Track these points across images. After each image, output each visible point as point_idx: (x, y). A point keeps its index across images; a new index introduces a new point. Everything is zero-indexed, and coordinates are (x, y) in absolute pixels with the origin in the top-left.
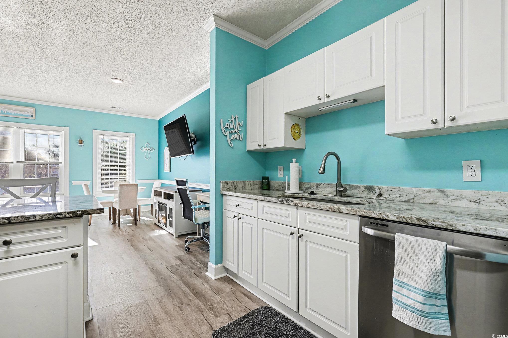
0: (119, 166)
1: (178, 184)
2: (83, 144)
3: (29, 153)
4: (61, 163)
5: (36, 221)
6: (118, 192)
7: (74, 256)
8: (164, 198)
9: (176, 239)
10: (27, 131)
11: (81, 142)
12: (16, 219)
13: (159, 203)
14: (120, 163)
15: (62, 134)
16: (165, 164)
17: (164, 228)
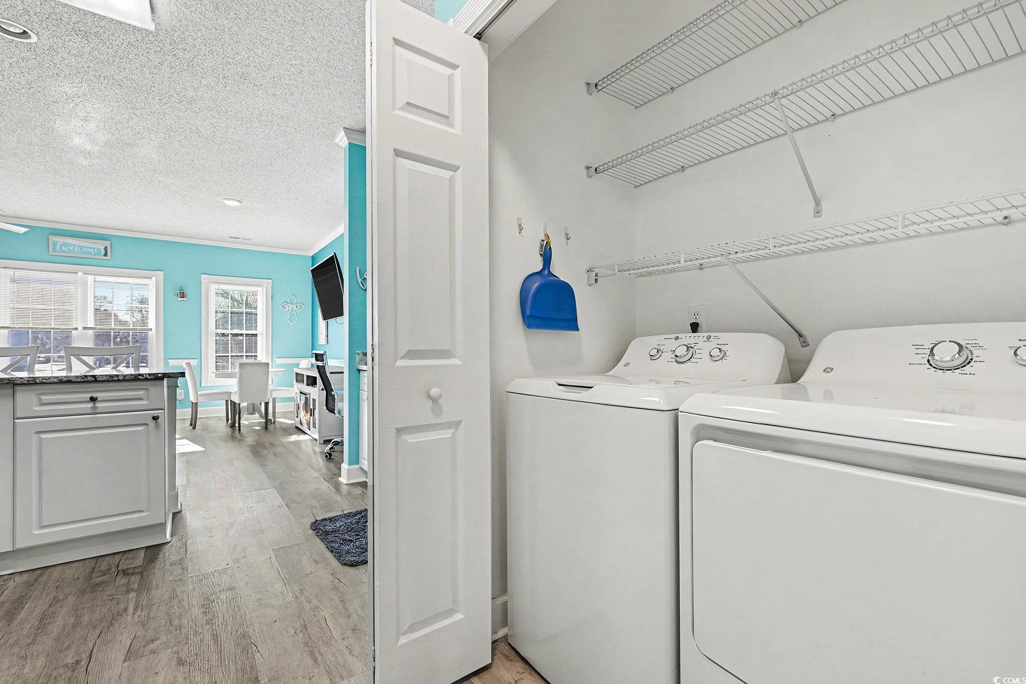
0: (244, 335)
1: (317, 360)
2: (185, 299)
3: (102, 314)
4: (151, 330)
5: (119, 380)
6: (238, 375)
7: (155, 418)
8: (307, 385)
9: (321, 445)
10: (98, 278)
11: (183, 295)
12: (101, 377)
13: (301, 393)
14: (246, 330)
15: (152, 282)
16: (320, 331)
17: (307, 431)
